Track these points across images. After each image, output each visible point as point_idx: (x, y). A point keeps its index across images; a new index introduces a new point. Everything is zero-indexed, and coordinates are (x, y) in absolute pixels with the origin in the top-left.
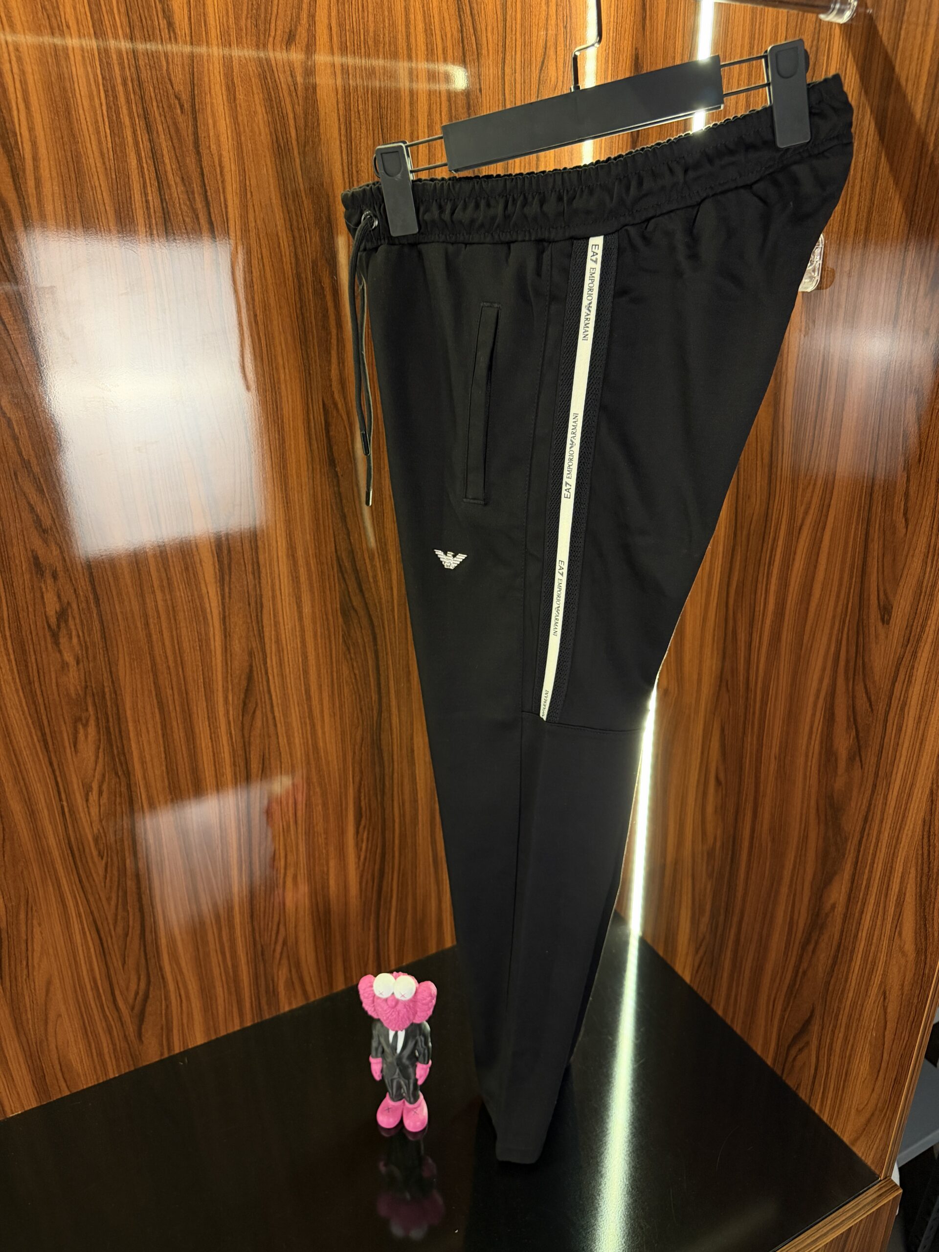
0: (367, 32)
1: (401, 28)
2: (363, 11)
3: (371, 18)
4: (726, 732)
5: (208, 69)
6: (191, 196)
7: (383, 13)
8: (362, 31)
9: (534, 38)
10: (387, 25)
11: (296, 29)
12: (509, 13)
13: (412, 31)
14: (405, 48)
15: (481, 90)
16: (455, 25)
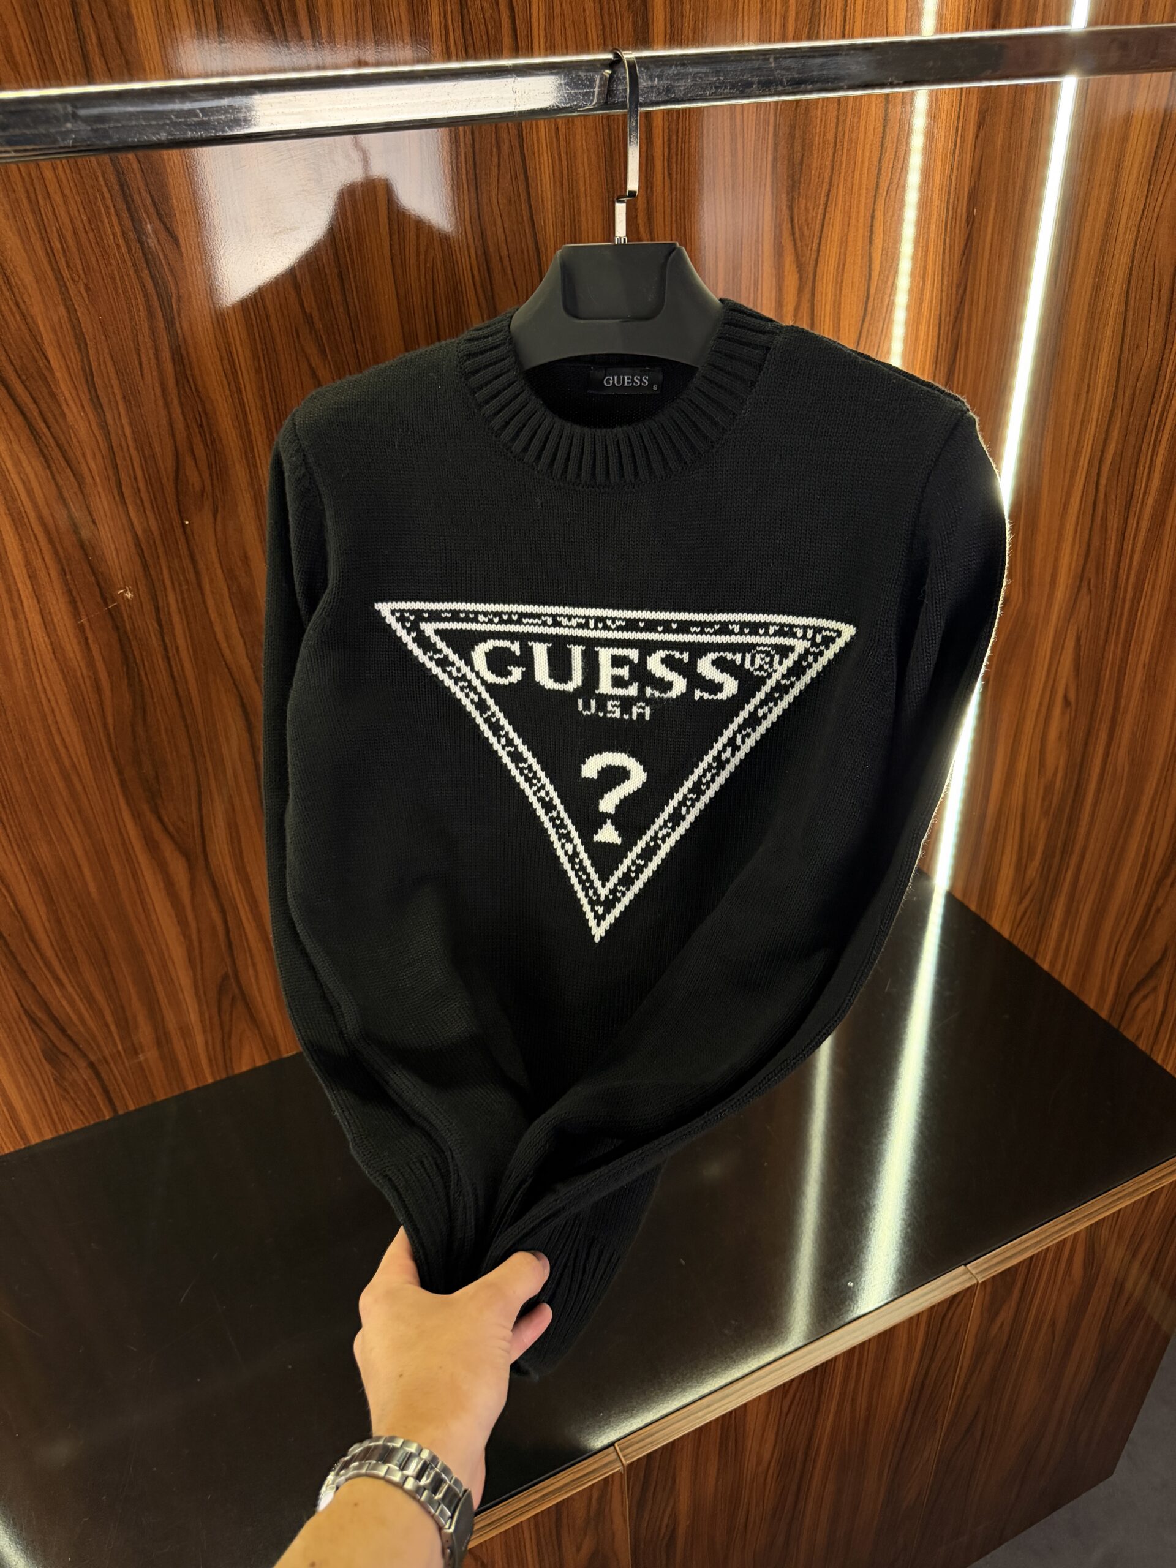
4: (1082, 642)
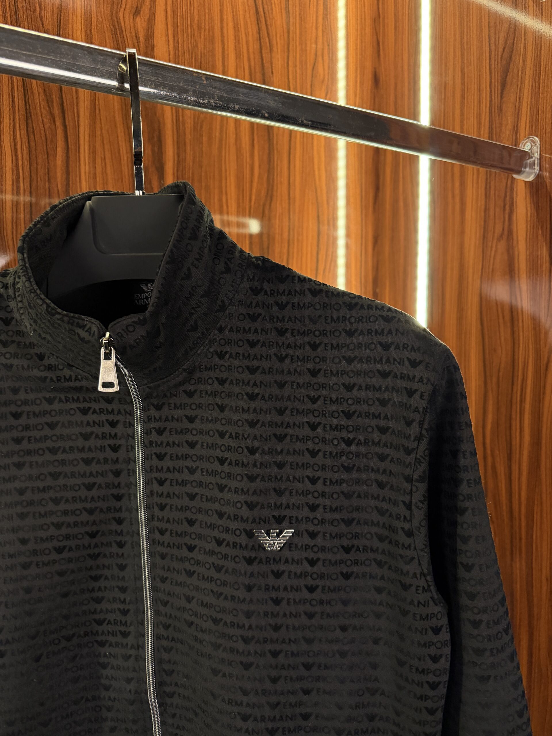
0: (192, 20)
1: (217, 22)
2: (190, 6)
3: (195, 11)
5: (72, 19)
6: (50, 103)
7: (205, 10)
8: (189, 19)
9: (308, 48)
10: (207, 18)
11: (141, 7)
12: (291, 28)
13: (225, 25)
14: (220, 35)
15: (272, 73)
16: (255, 29)
